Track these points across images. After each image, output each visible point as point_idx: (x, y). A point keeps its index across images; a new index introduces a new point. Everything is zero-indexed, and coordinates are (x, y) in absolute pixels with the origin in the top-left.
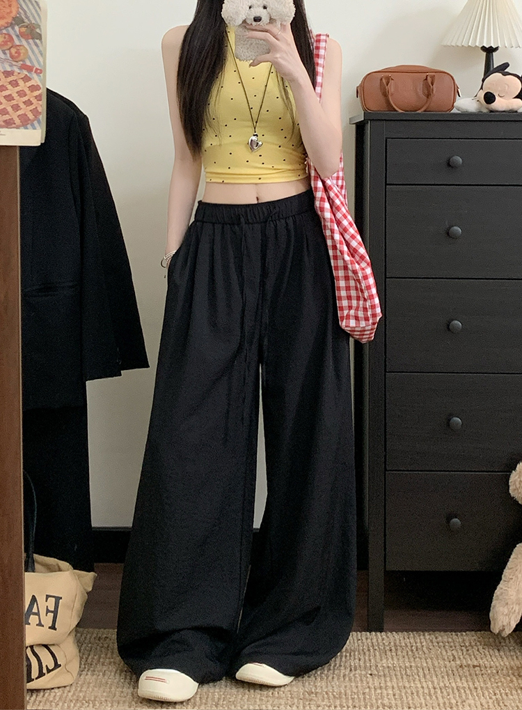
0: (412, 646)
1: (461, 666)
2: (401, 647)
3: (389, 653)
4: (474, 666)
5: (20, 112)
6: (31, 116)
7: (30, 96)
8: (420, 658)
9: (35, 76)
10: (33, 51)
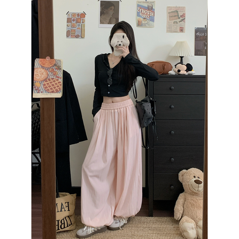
1: (174, 227)
4: (178, 227)
5: (56, 89)
6: (59, 90)
7: (58, 84)
8: (163, 225)
10: (59, 73)
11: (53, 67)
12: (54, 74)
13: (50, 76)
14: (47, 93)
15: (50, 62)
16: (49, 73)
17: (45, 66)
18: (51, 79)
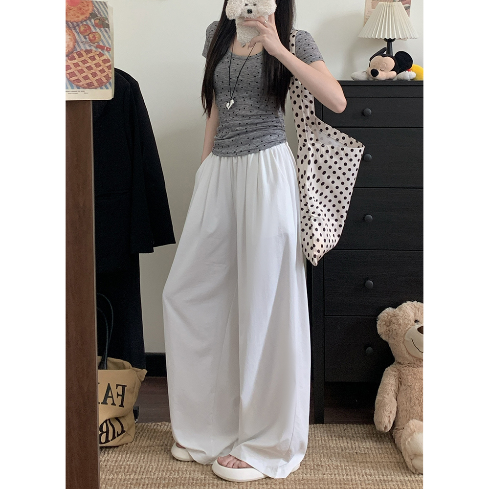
5: (97, 78)
6: (104, 80)
7: (104, 66)
9: (106, 53)
10: (104, 36)
11: (88, 21)
13: (81, 44)
14: (76, 90)
18: (84, 54)
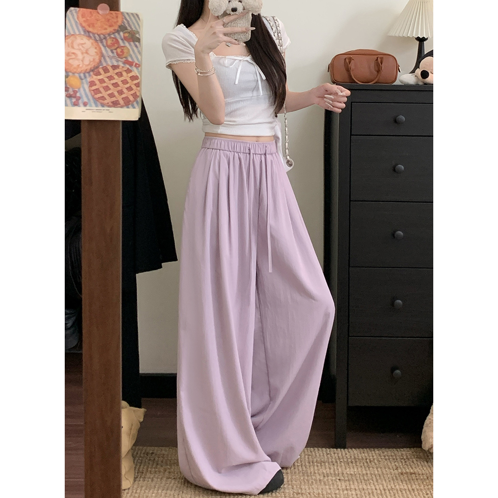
0: (366, 459)
1: (402, 474)
2: (359, 459)
3: (350, 464)
4: (411, 474)
5: (124, 96)
6: (131, 98)
7: (131, 84)
8: (373, 468)
9: (134, 69)
10: (133, 51)
11: (116, 34)
12: (118, 54)
13: (108, 59)
14: (100, 108)
15: (108, 20)
16: (106, 50)
17: (95, 31)
18: (110, 69)
